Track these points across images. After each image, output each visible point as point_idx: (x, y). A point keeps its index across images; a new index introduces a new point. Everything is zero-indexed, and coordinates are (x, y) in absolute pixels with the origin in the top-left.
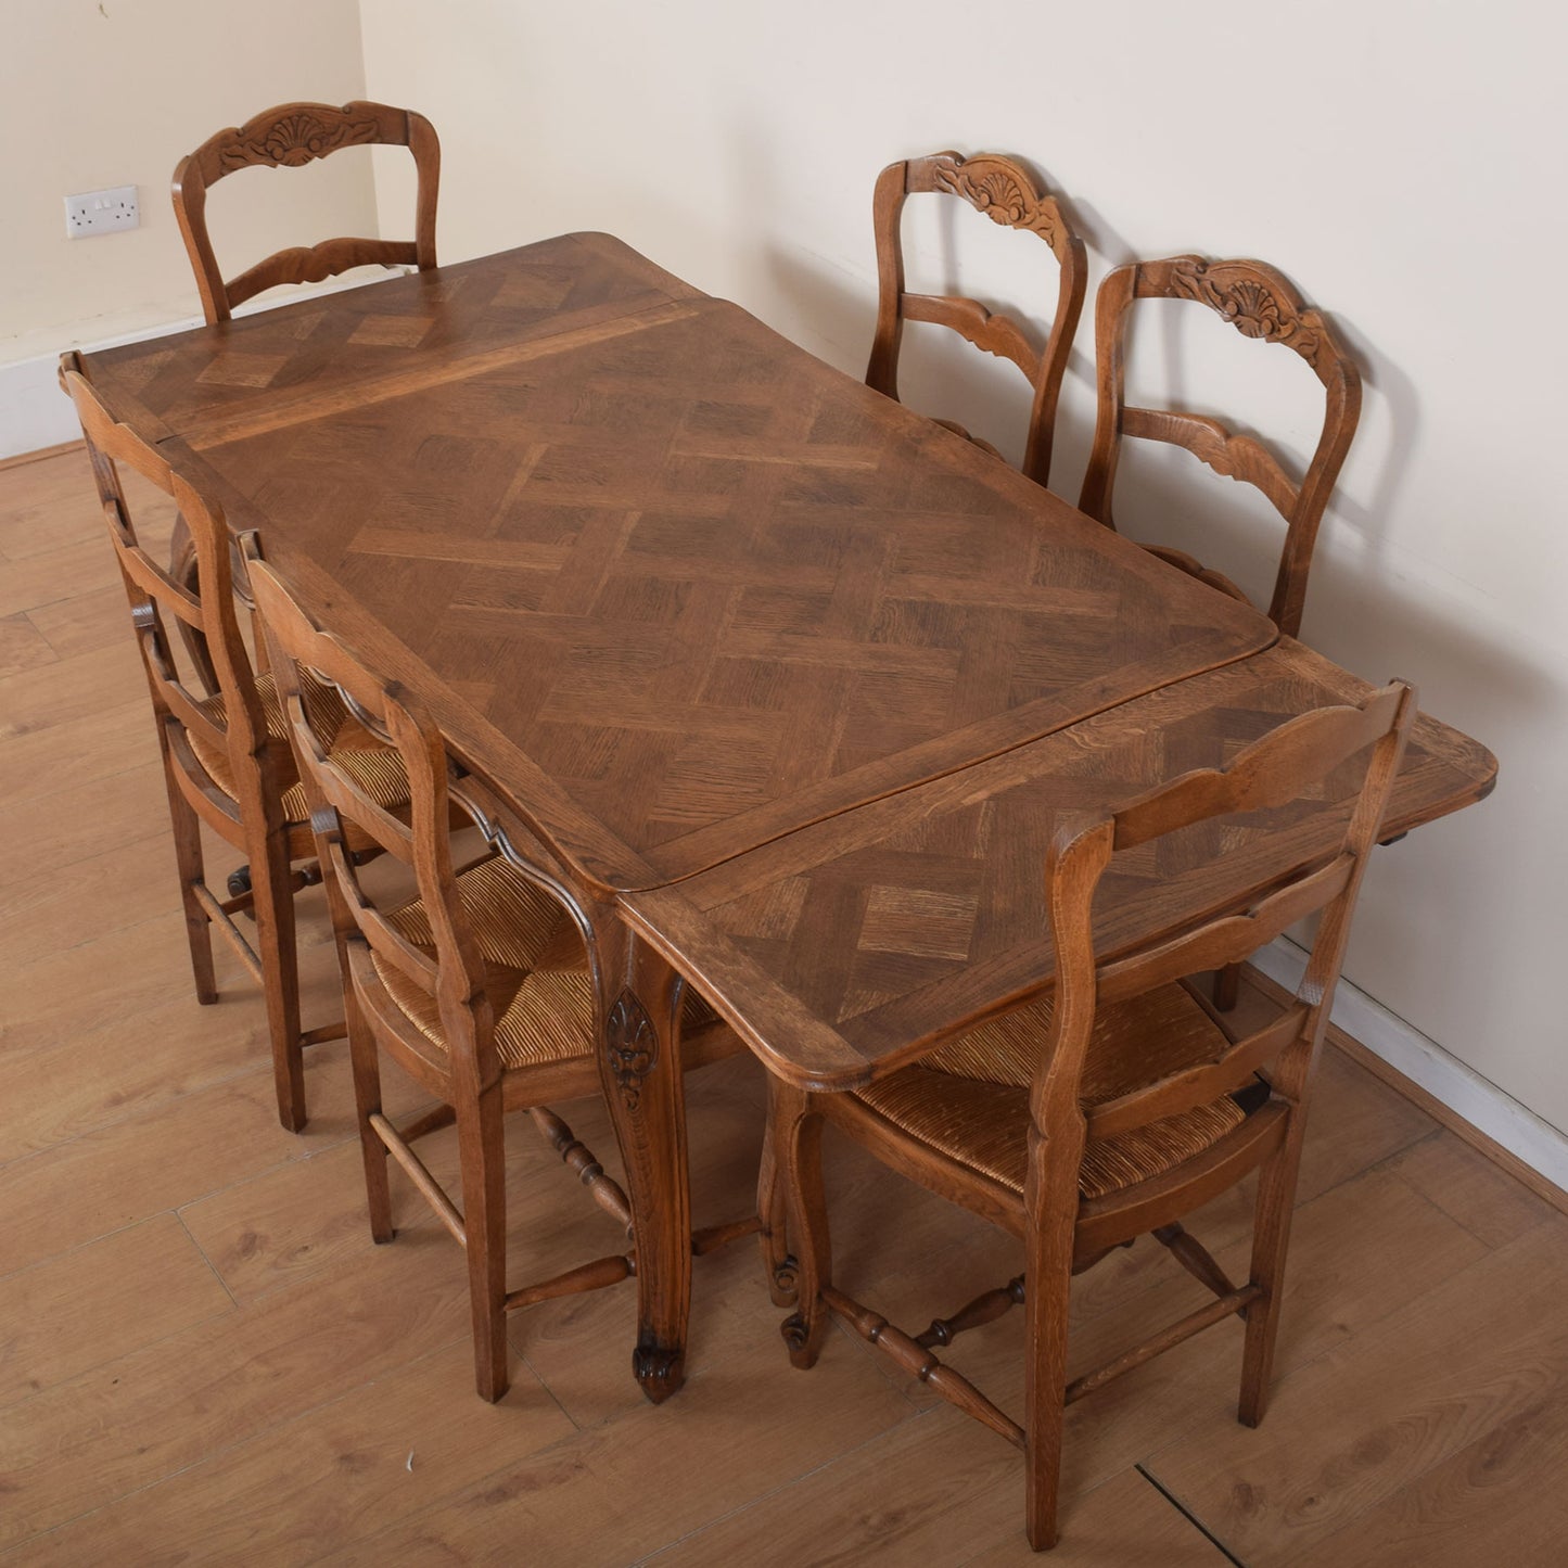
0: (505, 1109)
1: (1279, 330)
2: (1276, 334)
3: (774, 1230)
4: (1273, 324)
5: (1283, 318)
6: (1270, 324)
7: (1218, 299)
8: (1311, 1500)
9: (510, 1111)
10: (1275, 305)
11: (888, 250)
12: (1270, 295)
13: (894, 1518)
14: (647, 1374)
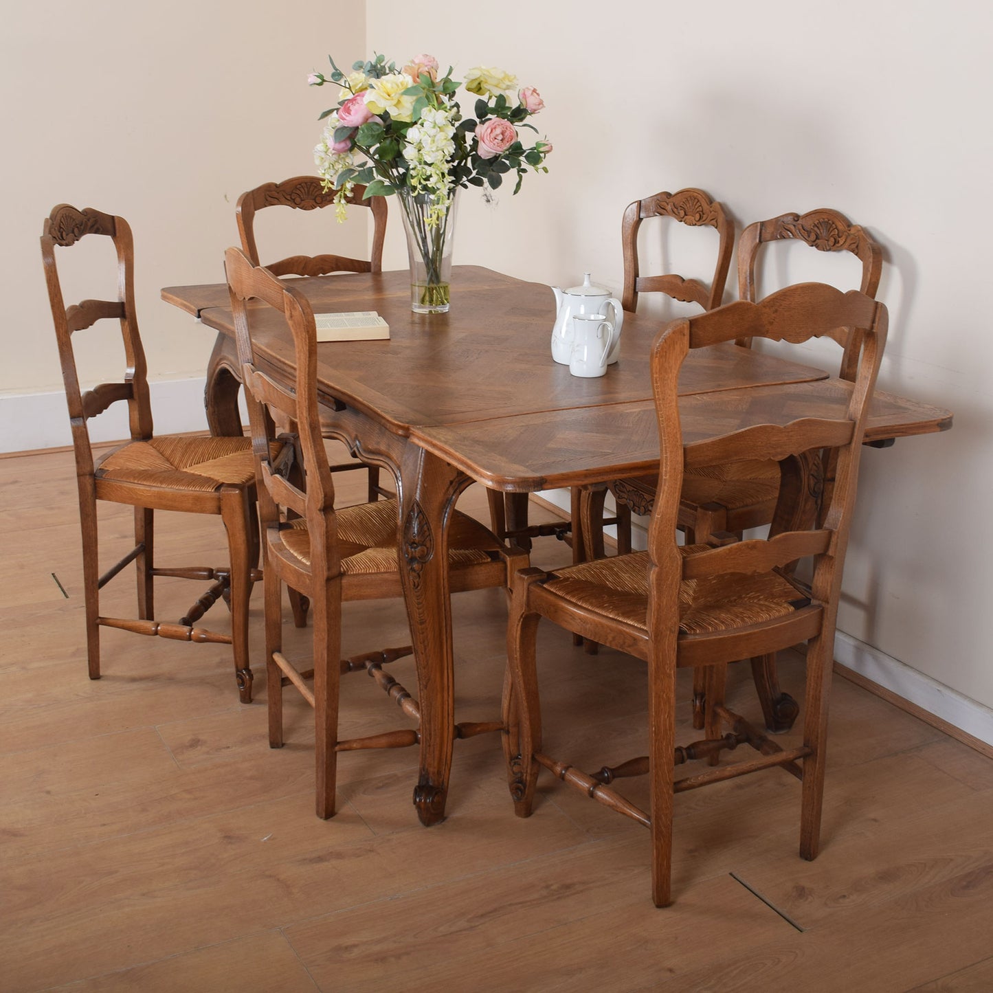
0: (343, 597)
1: (838, 242)
2: (837, 245)
3: (511, 730)
4: (835, 239)
5: (840, 235)
6: (833, 240)
7: (806, 235)
8: (844, 896)
9: (346, 600)
10: (836, 228)
11: (629, 253)
12: (833, 223)
13: (568, 887)
14: (420, 800)
